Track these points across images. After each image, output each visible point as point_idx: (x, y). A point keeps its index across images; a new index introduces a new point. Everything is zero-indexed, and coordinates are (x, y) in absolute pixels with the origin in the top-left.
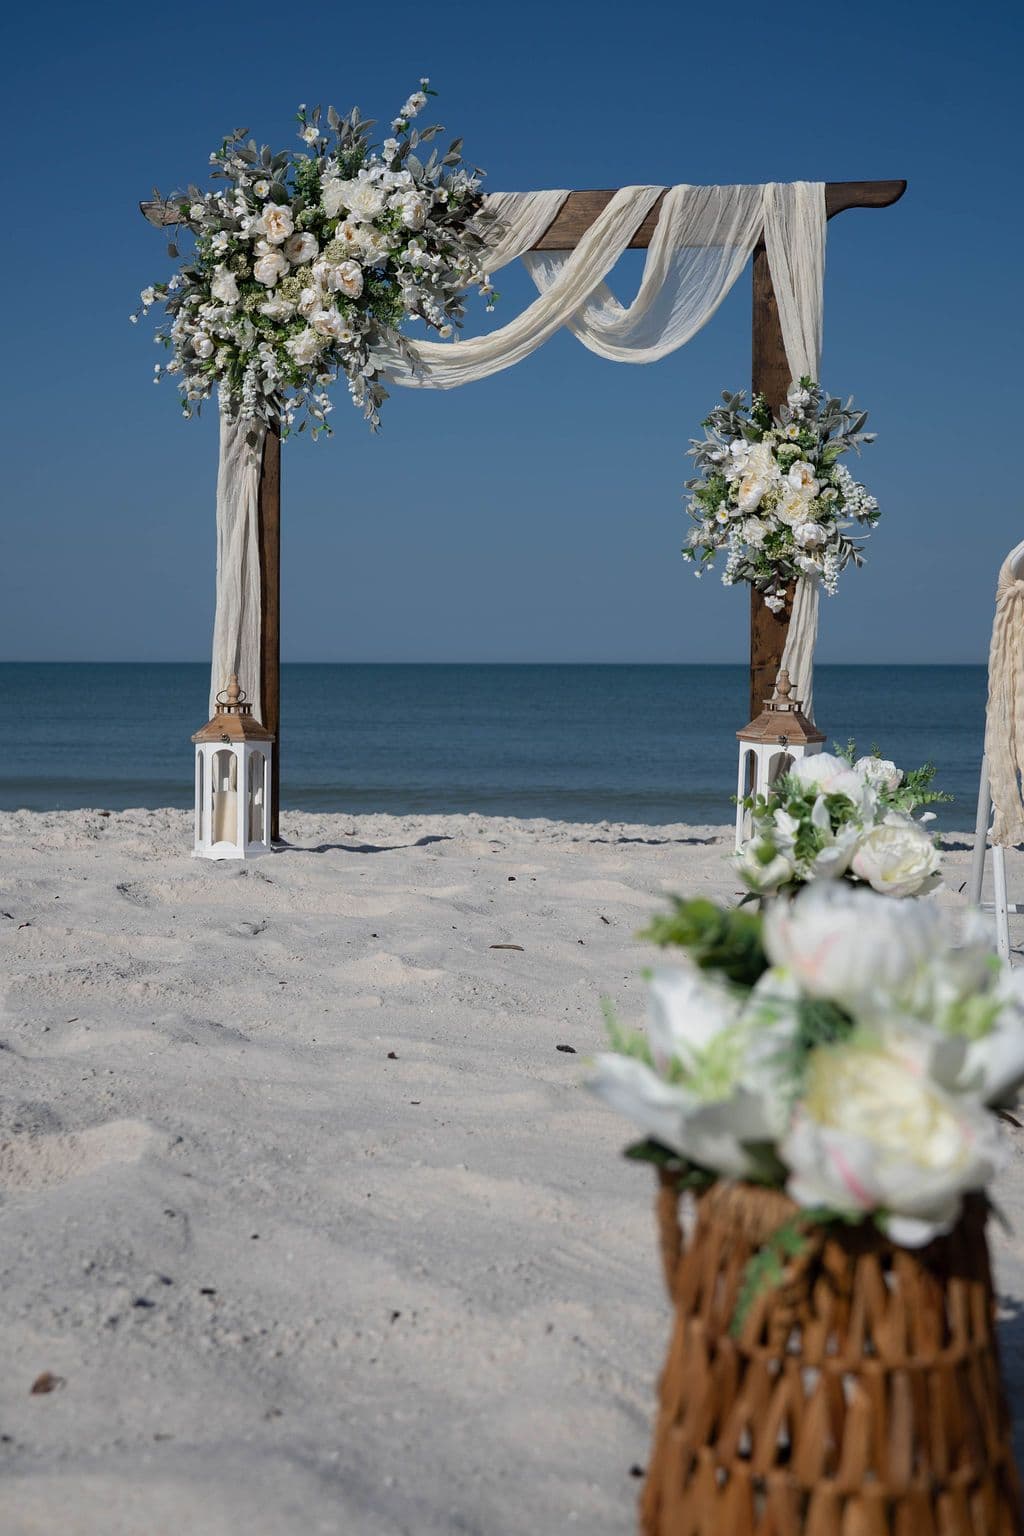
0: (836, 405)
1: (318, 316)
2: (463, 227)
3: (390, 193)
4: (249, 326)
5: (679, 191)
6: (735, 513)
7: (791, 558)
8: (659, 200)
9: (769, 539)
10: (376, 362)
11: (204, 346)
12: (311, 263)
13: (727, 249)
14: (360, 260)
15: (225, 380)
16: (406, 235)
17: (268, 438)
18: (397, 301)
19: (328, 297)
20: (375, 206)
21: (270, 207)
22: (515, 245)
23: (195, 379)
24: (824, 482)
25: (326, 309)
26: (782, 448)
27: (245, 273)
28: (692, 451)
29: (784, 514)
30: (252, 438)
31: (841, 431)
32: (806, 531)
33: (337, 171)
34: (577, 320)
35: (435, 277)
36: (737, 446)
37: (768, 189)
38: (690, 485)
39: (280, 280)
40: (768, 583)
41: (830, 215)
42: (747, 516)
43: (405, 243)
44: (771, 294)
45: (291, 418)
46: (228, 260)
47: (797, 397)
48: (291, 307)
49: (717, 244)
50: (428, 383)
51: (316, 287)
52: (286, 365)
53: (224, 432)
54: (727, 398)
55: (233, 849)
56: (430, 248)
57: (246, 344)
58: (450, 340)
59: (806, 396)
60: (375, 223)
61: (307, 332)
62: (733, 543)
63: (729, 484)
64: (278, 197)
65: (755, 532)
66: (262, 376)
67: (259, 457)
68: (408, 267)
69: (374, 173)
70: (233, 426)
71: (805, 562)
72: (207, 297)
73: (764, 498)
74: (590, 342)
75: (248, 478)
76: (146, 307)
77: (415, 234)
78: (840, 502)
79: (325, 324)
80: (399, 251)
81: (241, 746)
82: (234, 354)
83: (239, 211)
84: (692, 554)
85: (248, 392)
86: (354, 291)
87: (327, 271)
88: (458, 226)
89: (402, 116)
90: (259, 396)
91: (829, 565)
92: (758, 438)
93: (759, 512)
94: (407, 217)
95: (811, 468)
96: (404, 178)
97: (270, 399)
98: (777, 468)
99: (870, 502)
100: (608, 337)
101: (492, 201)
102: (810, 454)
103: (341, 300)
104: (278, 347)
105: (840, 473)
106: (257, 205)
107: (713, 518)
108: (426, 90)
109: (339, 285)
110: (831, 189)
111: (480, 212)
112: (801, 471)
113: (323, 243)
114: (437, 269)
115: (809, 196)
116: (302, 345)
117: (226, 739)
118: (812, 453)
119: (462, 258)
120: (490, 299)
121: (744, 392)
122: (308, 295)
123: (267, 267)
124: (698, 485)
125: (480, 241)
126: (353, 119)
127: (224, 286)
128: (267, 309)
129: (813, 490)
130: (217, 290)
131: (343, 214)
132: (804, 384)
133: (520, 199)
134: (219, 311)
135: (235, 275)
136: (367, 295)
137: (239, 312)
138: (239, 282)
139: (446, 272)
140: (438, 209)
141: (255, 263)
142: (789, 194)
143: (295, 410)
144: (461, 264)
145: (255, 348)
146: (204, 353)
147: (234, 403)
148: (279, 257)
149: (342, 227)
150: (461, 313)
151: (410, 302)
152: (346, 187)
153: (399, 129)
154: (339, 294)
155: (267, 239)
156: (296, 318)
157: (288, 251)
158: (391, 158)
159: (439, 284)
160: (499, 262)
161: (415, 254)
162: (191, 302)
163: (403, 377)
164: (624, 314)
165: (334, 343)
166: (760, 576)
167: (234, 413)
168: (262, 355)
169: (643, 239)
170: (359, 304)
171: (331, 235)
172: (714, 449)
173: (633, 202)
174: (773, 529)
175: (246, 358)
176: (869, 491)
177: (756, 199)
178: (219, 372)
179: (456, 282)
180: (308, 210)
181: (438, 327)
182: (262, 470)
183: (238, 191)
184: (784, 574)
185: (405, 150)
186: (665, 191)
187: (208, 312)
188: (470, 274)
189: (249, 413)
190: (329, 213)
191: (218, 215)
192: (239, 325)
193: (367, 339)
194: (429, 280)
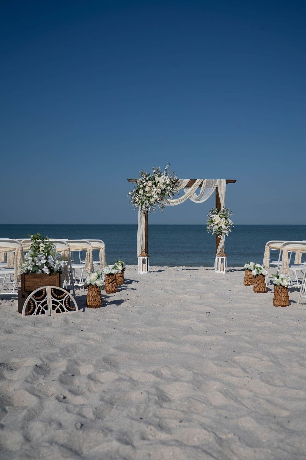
0: (228, 210)
1: (154, 196)
2: (175, 184)
3: (165, 179)
4: (145, 197)
5: (205, 180)
6: (214, 224)
7: (222, 231)
8: (203, 181)
9: (219, 228)
10: (162, 203)
11: (137, 199)
12: (154, 189)
13: (212, 188)
14: (161, 188)
15: (140, 205)
16: (167, 185)
17: (146, 213)
18: (166, 194)
20: (163, 181)
21: (149, 182)
22: (183, 186)
23: (136, 204)
24: (226, 220)
25: (155, 195)
26: (220, 216)
27: (144, 190)
28: (208, 216)
29: (221, 225)
30: (144, 213)
31: (228, 213)
33: (157, 176)
34: (190, 197)
36: (214, 215)
37: (218, 180)
38: (207, 220)
39: (149, 191)
40: (218, 234)
41: (226, 184)
42: (215, 225)
43: (167, 186)
44: (218, 194)
45: (150, 210)
46: (142, 188)
47: (222, 209)
50: (169, 205)
51: (155, 192)
52: (150, 203)
53: (139, 212)
54: (213, 209)
55: (145, 272)
56: (170, 187)
57: (144, 200)
58: (172, 199)
59: (223, 209)
60: (163, 184)
61: (153, 198)
62: (214, 229)
63: (213, 220)
64: (149, 180)
65: (217, 227)
66: (146, 204)
67: (145, 215)
68: (168, 189)
69: (163, 176)
70: (141, 211)
71: (224, 231)
72: (138, 193)
73: (218, 223)
74: (192, 200)
75: (143, 219)
76: (130, 194)
78: (228, 223)
79: (156, 197)
80: (166, 187)
81: (146, 257)
82: (142, 201)
83: (144, 182)
84: (208, 230)
85: (144, 206)
86: (160, 193)
87: (156, 190)
88: (174, 184)
89: (166, 168)
90: (146, 207)
91: (227, 232)
92: (217, 214)
93: (217, 224)
94: (168, 183)
95: (224, 219)
96: (167, 177)
97: (147, 208)
98: (220, 219)
99: (233, 223)
100: (196, 199)
101: (179, 180)
102: (224, 217)
103: (158, 194)
104: (149, 200)
105: (228, 219)
106: (147, 181)
107: (211, 225)
108: (169, 164)
109: (158, 192)
110: (227, 180)
111: (178, 182)
112: (223, 219)
113: (156, 186)
115: (223, 181)
116: (152, 200)
117: (144, 257)
118: (225, 216)
119: (175, 188)
120: (179, 194)
121: (214, 208)
122: (153, 193)
123: (147, 189)
124: (208, 220)
125: (177, 186)
126: (159, 168)
127: (141, 192)
128: (147, 195)
129: (225, 222)
130: (140, 192)
131: (159, 182)
132: (223, 207)
133: (183, 180)
134: (140, 195)
135: (143, 190)
136: (162, 193)
137: (143, 195)
138: (143, 191)
139: (173, 190)
140: (172, 181)
141: (146, 189)
142: (221, 181)
143: (150, 209)
144: (175, 189)
145: (145, 200)
146: (137, 201)
147: (141, 208)
148: (149, 188)
149: (159, 184)
150: (174, 196)
151: (167, 194)
152: (159, 178)
153: (166, 170)
154: (158, 193)
155: (148, 186)
156: (151, 196)
157: (151, 187)
158: (165, 174)
159: (172, 192)
160: (180, 189)
161: (169, 188)
162: (136, 194)
163: (166, 205)
164: (198, 196)
165: (157, 200)
166: (217, 233)
167: (141, 209)
168: (146, 201)
169: (200, 186)
170: (160, 194)
171: (157, 185)
172: (211, 215)
173: (199, 181)
174: (219, 227)
175: (144, 202)
176: (232, 222)
177: (216, 181)
178: (140, 203)
179: (174, 191)
180: (154, 182)
181: (171, 197)
182: (145, 217)
183: (144, 179)
184: (221, 233)
185: (167, 173)
186: (204, 180)
187: (138, 195)
188: (176, 190)
189: (144, 209)
190: (157, 182)
191: (141, 182)
192: (143, 197)
193: (162, 199)
194: (170, 191)
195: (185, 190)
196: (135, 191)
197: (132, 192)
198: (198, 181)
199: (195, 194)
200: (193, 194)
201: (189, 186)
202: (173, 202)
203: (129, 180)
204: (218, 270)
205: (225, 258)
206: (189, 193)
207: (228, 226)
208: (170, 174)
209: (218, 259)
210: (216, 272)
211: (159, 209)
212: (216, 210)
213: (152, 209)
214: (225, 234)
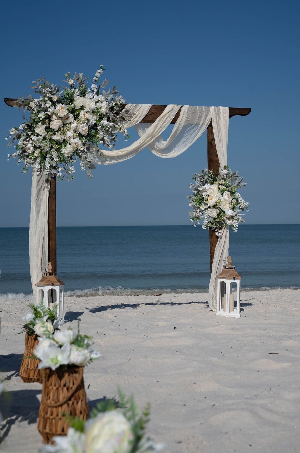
0: (235, 174)
1: (72, 141)
2: (119, 114)
3: (97, 102)
4: (48, 143)
5: (186, 107)
6: (207, 207)
7: (224, 221)
8: (180, 110)
9: (218, 215)
10: (90, 157)
11: (30, 147)
12: (70, 123)
13: (200, 125)
14: (87, 123)
15: (38, 161)
16: (101, 117)
17: (52, 180)
18: (97, 136)
19: (76, 134)
20: (93, 106)
21: (59, 106)
22: (136, 120)
23: (27, 160)
24: (233, 197)
25: (74, 139)
26: (220, 187)
27: (48, 125)
28: (191, 187)
29: (222, 207)
30: (47, 181)
31: (237, 182)
32: (229, 212)
33: (78, 94)
34: (152, 146)
35: (111, 129)
36: (207, 186)
37: (212, 108)
38: (190, 198)
39: (59, 128)
40: (216, 228)
41: (231, 116)
42: (210, 207)
43: (102, 119)
44: (213, 139)
45: (61, 174)
47: (223, 172)
48: (64, 137)
49: (197, 124)
50: (105, 163)
51: (72, 131)
52: (61, 157)
53: (35, 178)
54: (202, 171)
56: (108, 120)
57: (46, 149)
58: (111, 150)
59: (226, 171)
60: (93, 112)
61: (68, 146)
62: (206, 216)
63: (204, 198)
64: (59, 101)
65: (214, 213)
67: (49, 187)
68: (102, 126)
69: (91, 95)
70: (40, 176)
72: (33, 133)
73: (216, 202)
74: (154, 152)
75: (45, 194)
76: (11, 135)
77: (104, 116)
78: (238, 203)
79: (75, 144)
80: (99, 121)
81: (58, 286)
82: (41, 152)
83: (47, 105)
84: (193, 220)
85: (47, 165)
86: (85, 133)
87: (77, 126)
88: (117, 113)
89: (96, 77)
90: (51, 166)
91: (235, 223)
92: (212, 184)
93: (214, 206)
94: (104, 110)
95: (229, 193)
96: (101, 97)
97: (54, 168)
98: (220, 193)
99: (247, 204)
101: (128, 106)
102: (228, 189)
103: (80, 136)
104: (58, 151)
105: (237, 195)
106: (53, 103)
107: (199, 208)
108: (102, 68)
109: (81, 131)
110: (231, 109)
111: (124, 110)
112: (226, 194)
113: (76, 117)
114: (111, 127)
115: (224, 111)
116: (67, 150)
117: (52, 285)
118: (230, 189)
119: (119, 124)
120: (126, 137)
121: (206, 170)
122: (70, 134)
123: (55, 124)
124: (193, 198)
125: (124, 119)
127: (40, 129)
128: (55, 138)
129: (230, 199)
130: (37, 131)
131: (82, 108)
132: (225, 168)
133: (137, 106)
134: (38, 138)
135: (45, 126)
136: (88, 135)
137: (45, 138)
138: (46, 128)
139: (114, 128)
140: (112, 108)
141: (52, 122)
142: (219, 110)
143: (62, 171)
144: (118, 126)
145: (50, 150)
146: (30, 151)
147: (41, 168)
148: (60, 121)
149: (82, 112)
150: (116, 141)
151: (101, 137)
152: (82, 99)
153: (96, 81)
154: (80, 134)
155: (57, 115)
156: (64, 141)
157: (64, 119)
158: (96, 91)
159: (111, 132)
160: (130, 126)
161: (105, 122)
162: (27, 134)
165: (77, 150)
166: (214, 226)
167: (40, 171)
168: (52, 153)
169: (174, 121)
170: (86, 137)
171: (79, 114)
172: (199, 187)
173: (172, 109)
174: (219, 212)
175: (46, 153)
176: (245, 200)
177: (209, 111)
178: (36, 158)
179: (116, 132)
180: (71, 106)
181: (108, 145)
182: (50, 191)
183: (46, 99)
184: (221, 225)
185: (99, 89)
186: (182, 107)
187: (34, 138)
188: (120, 129)
189: (46, 172)
190: (78, 107)
191: (40, 106)
192: (44, 143)
193: (88, 149)
194: (108, 130)
195: (140, 129)
196: (24, 128)
197: (16, 129)
198: (170, 109)
199: (161, 139)
201: (149, 119)
202: (112, 157)
203: (8, 101)
204: (222, 306)
205: (238, 281)
206: (149, 137)
207: (237, 211)
209: (223, 285)
210: (220, 313)
211: (83, 171)
212: (209, 175)
213: (66, 170)
214: (231, 227)
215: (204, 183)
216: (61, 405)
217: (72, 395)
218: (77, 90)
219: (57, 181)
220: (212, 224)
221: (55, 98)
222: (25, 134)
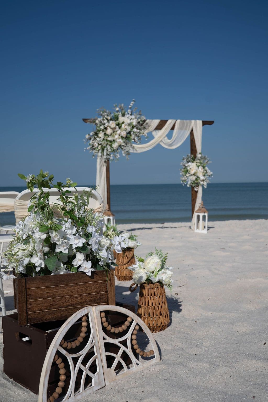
0: (205, 157)
1: (118, 140)
3: (131, 119)
4: (105, 141)
5: (178, 121)
6: (190, 175)
7: (199, 182)
8: (175, 123)
9: (196, 179)
10: (127, 149)
11: (96, 144)
12: (117, 131)
13: (187, 131)
14: (126, 131)
15: (100, 151)
16: (133, 127)
17: (107, 161)
18: (131, 138)
19: (120, 137)
20: (129, 121)
21: (111, 122)
22: (152, 128)
23: (95, 151)
24: (204, 169)
26: (197, 164)
27: (105, 132)
28: (181, 164)
29: (198, 175)
30: (105, 162)
31: (206, 161)
32: (202, 178)
33: (121, 115)
34: (161, 141)
36: (190, 164)
37: (193, 121)
38: (181, 170)
39: (111, 134)
40: (195, 186)
41: (203, 126)
42: (191, 175)
44: (194, 138)
45: (112, 158)
46: (103, 131)
47: (199, 156)
50: (135, 152)
52: (112, 149)
53: (98, 160)
54: (187, 156)
56: (137, 129)
57: (104, 145)
58: (139, 144)
60: (129, 125)
61: (116, 143)
62: (189, 180)
63: (188, 170)
64: (111, 120)
65: (194, 178)
66: (107, 150)
67: (106, 165)
68: (134, 132)
69: (128, 116)
70: (101, 159)
71: (202, 183)
72: (98, 136)
73: (195, 172)
74: (163, 145)
75: (104, 169)
76: (86, 138)
77: (135, 126)
78: (207, 173)
79: (120, 142)
80: (132, 129)
81: (111, 217)
82: (102, 147)
83: (105, 122)
84: (183, 182)
85: (105, 153)
86: (124, 136)
87: (120, 133)
88: (142, 125)
89: (131, 106)
90: (107, 154)
91: (205, 183)
92: (193, 162)
93: (194, 174)
94: (134, 124)
95: (202, 167)
96: (133, 117)
97: (109, 155)
98: (197, 168)
99: (211, 173)
101: (148, 121)
103: (122, 138)
104: (111, 146)
105: (206, 168)
106: (108, 121)
107: (185, 175)
108: (134, 101)
109: (122, 135)
110: (203, 122)
111: (145, 123)
112: (201, 169)
113: (120, 128)
114: (138, 132)
115: (200, 123)
116: (115, 145)
117: (109, 216)
118: (202, 165)
120: (147, 137)
121: (189, 155)
122: (117, 136)
123: (109, 131)
125: (145, 128)
126: (123, 106)
127: (101, 135)
128: (109, 139)
129: (203, 171)
130: (100, 135)
131: (123, 123)
132: (200, 153)
133: (152, 121)
134: (100, 139)
136: (127, 137)
137: (104, 139)
138: (104, 134)
139: (140, 133)
140: (139, 122)
141: (107, 131)
142: (197, 121)
143: (113, 156)
144: (142, 131)
145: (106, 146)
146: (96, 146)
147: (102, 155)
148: (112, 130)
149: (123, 125)
150: (142, 140)
151: (133, 138)
152: (123, 118)
153: (130, 108)
155: (110, 127)
156: (114, 140)
157: (114, 129)
158: (130, 113)
160: (148, 131)
161: (135, 130)
162: (95, 138)
163: (131, 151)
164: (169, 141)
165: (121, 145)
167: (101, 157)
168: (108, 147)
169: (173, 128)
170: (125, 138)
171: (121, 126)
172: (186, 164)
174: (196, 177)
175: (104, 147)
176: (211, 171)
177: (191, 123)
180: (117, 122)
181: (137, 142)
182: (107, 167)
183: (104, 118)
184: (198, 185)
185: (132, 112)
186: (176, 121)
187: (98, 139)
188: (143, 133)
189: (105, 157)
190: (121, 122)
191: (101, 122)
192: (103, 142)
193: (126, 144)
194: (137, 134)
195: (154, 133)
196: (93, 134)
197: (89, 135)
198: (170, 123)
199: (166, 138)
200: (165, 137)
201: (159, 127)
202: (140, 148)
203: (85, 120)
204: (198, 227)
205: (206, 214)
206: (160, 137)
207: (206, 177)
208: (136, 113)
209: (198, 217)
210: (197, 231)
211: (124, 157)
212: (191, 157)
213: (115, 156)
214: (203, 186)
215: (188, 162)
216: (125, 265)
217: (130, 260)
218: (120, 113)
219: (110, 162)
220: (193, 184)
221: (109, 118)
222: (93, 137)
